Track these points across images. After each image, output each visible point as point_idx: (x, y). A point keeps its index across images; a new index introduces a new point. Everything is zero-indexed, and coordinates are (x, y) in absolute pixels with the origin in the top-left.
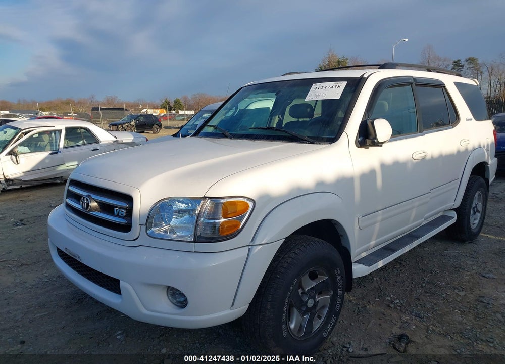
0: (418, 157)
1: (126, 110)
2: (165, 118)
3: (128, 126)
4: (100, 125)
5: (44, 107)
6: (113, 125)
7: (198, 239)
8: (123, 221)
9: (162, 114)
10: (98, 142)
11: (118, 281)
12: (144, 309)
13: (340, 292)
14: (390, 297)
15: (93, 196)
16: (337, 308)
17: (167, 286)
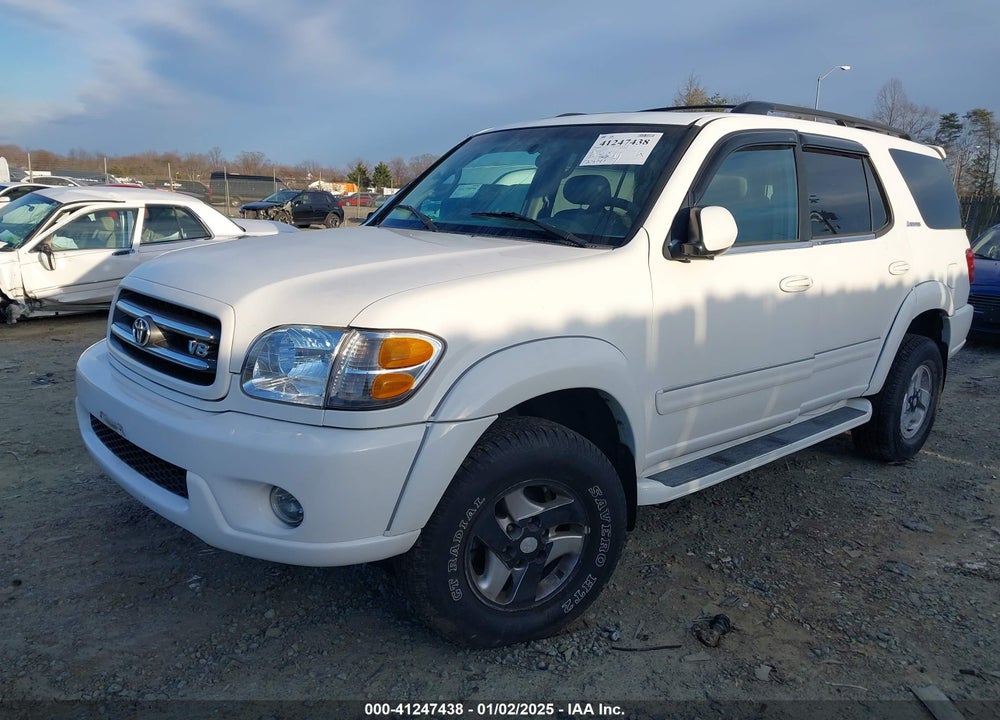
0: (793, 286)
1: (277, 180)
2: (352, 200)
3: (277, 213)
4: (222, 209)
5: (121, 168)
6: (248, 209)
7: (330, 404)
8: (203, 365)
9: (350, 194)
10: (208, 236)
11: (183, 472)
12: (227, 525)
13: (606, 531)
14: (717, 552)
15: (156, 319)
16: (600, 561)
17: (269, 485)
